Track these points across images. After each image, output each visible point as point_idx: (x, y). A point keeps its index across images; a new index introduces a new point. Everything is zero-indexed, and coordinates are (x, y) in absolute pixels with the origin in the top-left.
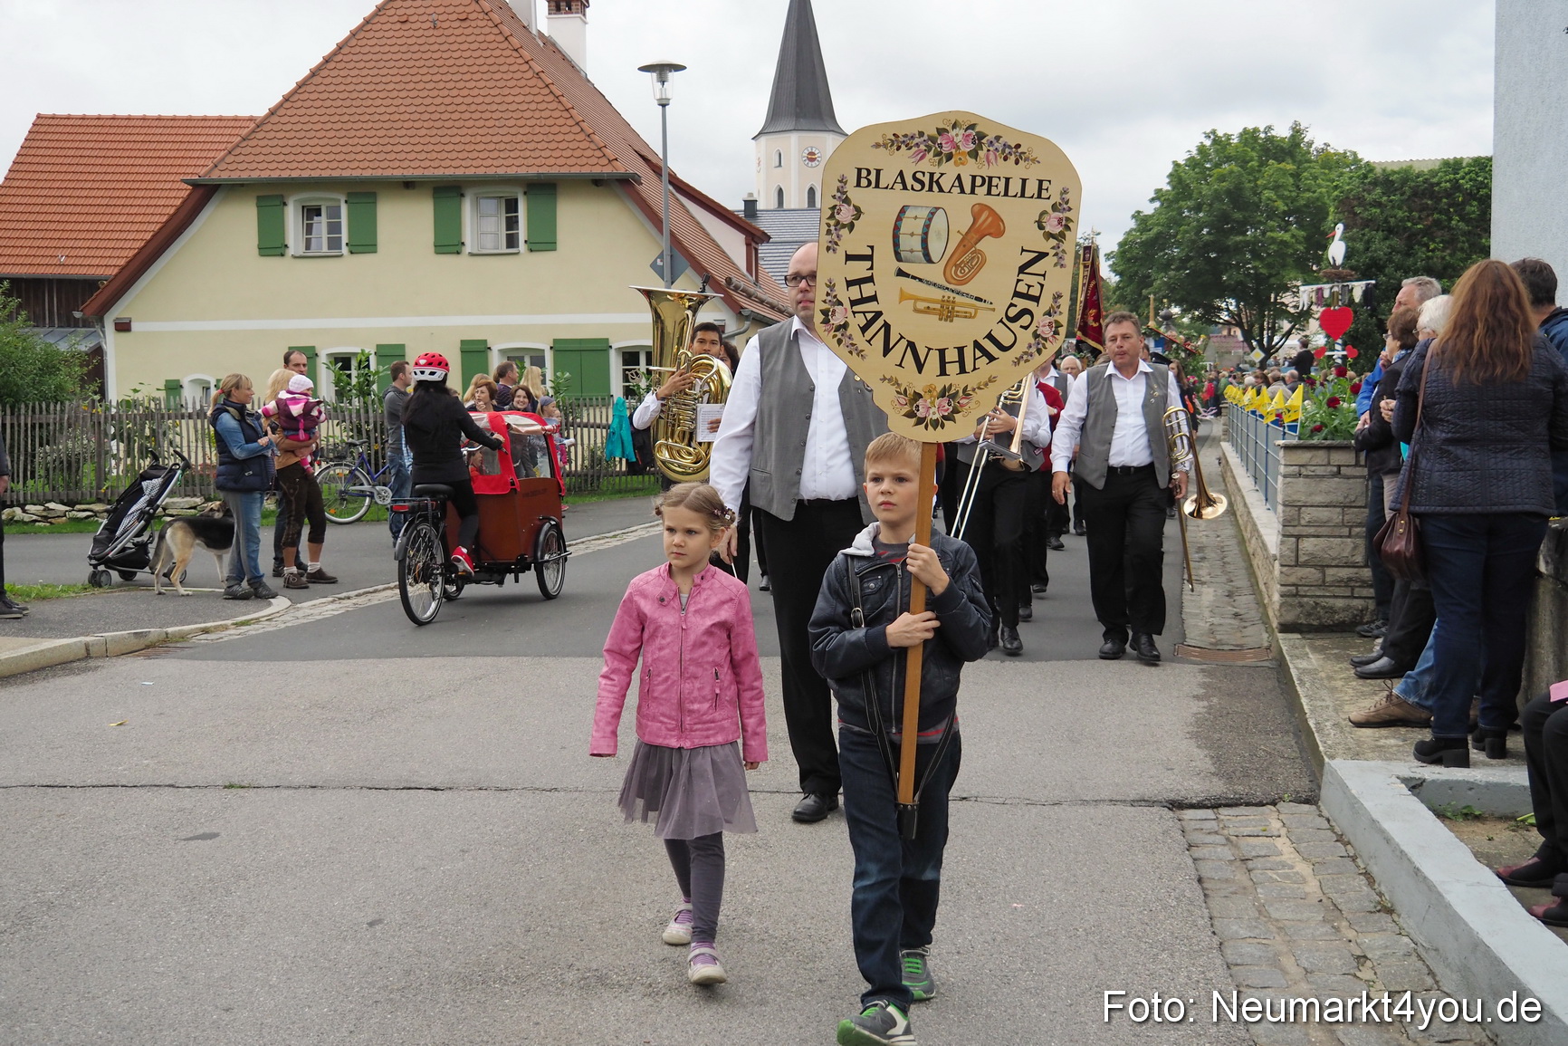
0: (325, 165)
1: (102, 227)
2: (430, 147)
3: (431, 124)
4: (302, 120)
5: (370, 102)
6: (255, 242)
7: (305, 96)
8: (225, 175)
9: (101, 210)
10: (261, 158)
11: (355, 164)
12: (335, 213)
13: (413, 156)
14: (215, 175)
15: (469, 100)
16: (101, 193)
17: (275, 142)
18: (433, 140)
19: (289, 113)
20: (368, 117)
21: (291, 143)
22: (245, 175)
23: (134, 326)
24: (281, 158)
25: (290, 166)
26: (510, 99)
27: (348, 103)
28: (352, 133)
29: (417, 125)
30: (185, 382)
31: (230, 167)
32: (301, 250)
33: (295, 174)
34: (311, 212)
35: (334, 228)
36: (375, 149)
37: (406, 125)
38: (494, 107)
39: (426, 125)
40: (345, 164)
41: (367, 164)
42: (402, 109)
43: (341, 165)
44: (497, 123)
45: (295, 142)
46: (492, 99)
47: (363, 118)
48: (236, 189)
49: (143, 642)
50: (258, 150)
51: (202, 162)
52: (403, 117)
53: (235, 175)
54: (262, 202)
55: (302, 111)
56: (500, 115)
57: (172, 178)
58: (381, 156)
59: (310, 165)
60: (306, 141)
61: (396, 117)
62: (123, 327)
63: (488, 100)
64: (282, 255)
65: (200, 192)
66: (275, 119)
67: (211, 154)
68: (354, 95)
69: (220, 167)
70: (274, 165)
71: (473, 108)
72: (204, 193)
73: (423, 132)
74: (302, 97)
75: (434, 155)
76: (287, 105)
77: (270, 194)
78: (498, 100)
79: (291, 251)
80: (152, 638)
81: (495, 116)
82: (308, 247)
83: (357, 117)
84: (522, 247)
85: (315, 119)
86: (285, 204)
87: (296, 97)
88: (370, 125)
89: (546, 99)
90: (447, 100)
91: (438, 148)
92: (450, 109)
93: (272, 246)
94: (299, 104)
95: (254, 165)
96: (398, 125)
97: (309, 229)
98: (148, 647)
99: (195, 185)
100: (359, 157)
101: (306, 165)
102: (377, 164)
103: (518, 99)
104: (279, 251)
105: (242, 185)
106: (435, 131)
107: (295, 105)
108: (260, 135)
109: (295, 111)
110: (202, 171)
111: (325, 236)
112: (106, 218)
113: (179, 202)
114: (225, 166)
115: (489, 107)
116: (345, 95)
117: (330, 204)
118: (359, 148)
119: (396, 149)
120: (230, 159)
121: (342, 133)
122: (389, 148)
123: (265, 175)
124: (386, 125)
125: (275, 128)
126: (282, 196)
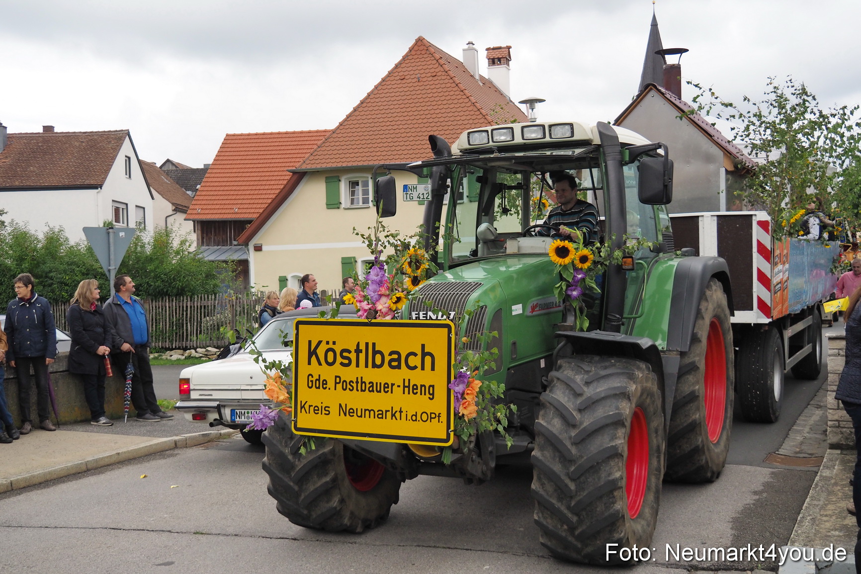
0: (360, 159)
1: (256, 192)
2: (415, 147)
3: (416, 134)
4: (349, 135)
5: (384, 124)
6: (325, 201)
7: (351, 122)
8: (309, 167)
9: (256, 183)
10: (327, 156)
11: (376, 158)
12: (366, 184)
13: (406, 152)
14: (305, 167)
15: (437, 120)
16: (256, 174)
17: (335, 148)
18: (417, 143)
19: (342, 131)
20: (383, 132)
21: (343, 148)
22: (319, 166)
23: (264, 248)
24: (338, 156)
25: (342, 160)
26: (458, 118)
27: (372, 125)
28: (374, 141)
29: (409, 135)
30: (289, 278)
31: (312, 162)
32: (349, 205)
33: (344, 165)
34: (354, 184)
35: (366, 192)
36: (386, 149)
37: (403, 135)
38: (450, 123)
39: (413, 135)
40: (371, 158)
41: (382, 157)
42: (401, 127)
43: (368, 159)
44: (451, 132)
45: (345, 147)
46: (449, 119)
47: (380, 133)
48: (315, 174)
49: (207, 439)
50: (326, 152)
51: (297, 160)
52: (401, 131)
53: (314, 167)
54: (328, 180)
55: (349, 130)
56: (453, 127)
57: (282, 169)
58: (389, 153)
59: (352, 160)
60: (351, 146)
61: (397, 131)
62: (258, 248)
63: (446, 119)
64: (338, 208)
65: (296, 177)
66: (335, 135)
67: (303, 155)
68: (376, 120)
69: (307, 162)
70: (334, 160)
71: (439, 124)
72: (299, 176)
73: (412, 138)
74: (349, 123)
75: (417, 151)
76: (341, 127)
77: (332, 176)
78: (452, 119)
79: (343, 206)
80: (211, 436)
81: (450, 128)
82: (352, 203)
83: (377, 132)
84: (465, 199)
85: (356, 134)
86: (340, 181)
87: (346, 123)
88: (384, 136)
89: (478, 117)
90: (425, 121)
91: (419, 147)
92: (426, 125)
93: (333, 203)
94: (348, 126)
95: (323, 161)
96: (399, 135)
97: (353, 193)
98: (209, 441)
99: (294, 173)
100: (378, 154)
101: (350, 159)
102: (387, 157)
103: (463, 118)
104: (337, 206)
105: (318, 171)
106: (418, 138)
107: (346, 127)
108: (327, 144)
109: (345, 131)
110: (297, 165)
111: (361, 197)
112: (258, 188)
113: (285, 182)
114: (310, 162)
115: (447, 123)
116: (371, 120)
117: (364, 179)
118: (378, 149)
119: (397, 148)
120: (311, 158)
121: (370, 141)
122: (394, 148)
123: (329, 165)
124: (392, 136)
125: (335, 140)
126: (338, 177)
